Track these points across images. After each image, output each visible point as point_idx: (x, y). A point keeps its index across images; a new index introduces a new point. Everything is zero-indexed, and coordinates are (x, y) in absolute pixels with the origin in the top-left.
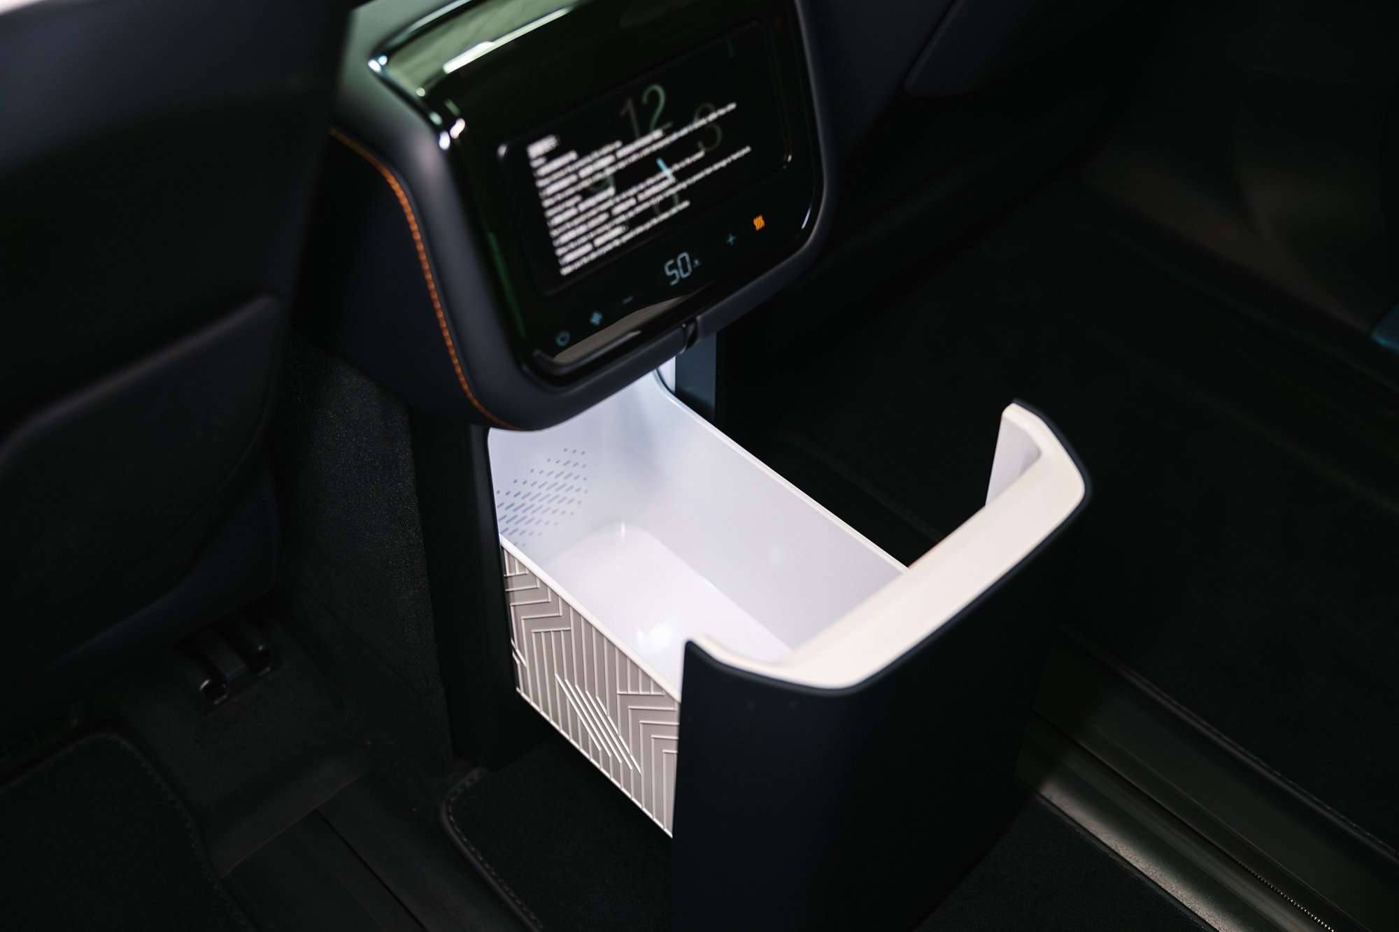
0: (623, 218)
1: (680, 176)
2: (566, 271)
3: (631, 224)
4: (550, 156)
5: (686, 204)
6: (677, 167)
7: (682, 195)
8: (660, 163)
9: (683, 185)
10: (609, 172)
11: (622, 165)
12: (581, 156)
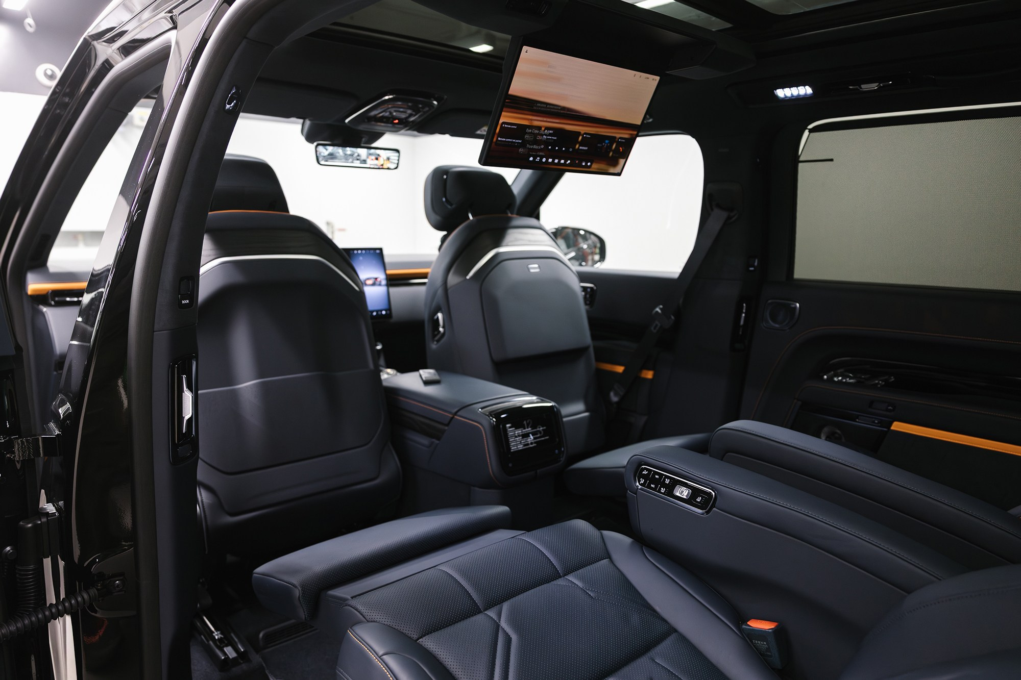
0: (523, 444)
1: (534, 439)
2: (512, 451)
3: (525, 445)
4: (510, 427)
5: (535, 445)
6: (534, 437)
7: (535, 443)
8: (531, 435)
9: (535, 441)
10: (521, 434)
11: (523, 433)
12: (516, 429)
